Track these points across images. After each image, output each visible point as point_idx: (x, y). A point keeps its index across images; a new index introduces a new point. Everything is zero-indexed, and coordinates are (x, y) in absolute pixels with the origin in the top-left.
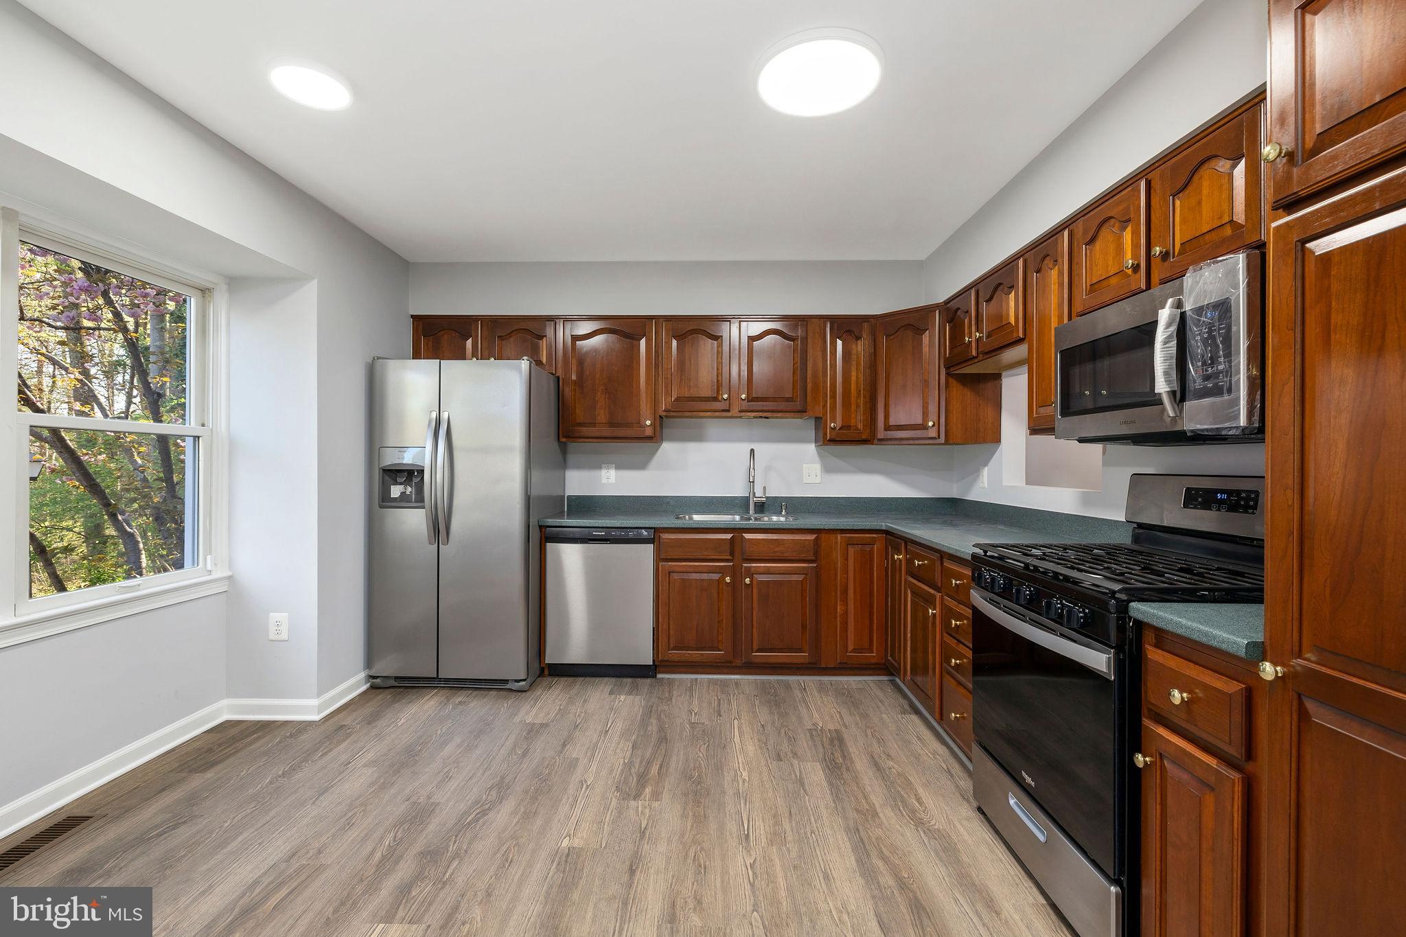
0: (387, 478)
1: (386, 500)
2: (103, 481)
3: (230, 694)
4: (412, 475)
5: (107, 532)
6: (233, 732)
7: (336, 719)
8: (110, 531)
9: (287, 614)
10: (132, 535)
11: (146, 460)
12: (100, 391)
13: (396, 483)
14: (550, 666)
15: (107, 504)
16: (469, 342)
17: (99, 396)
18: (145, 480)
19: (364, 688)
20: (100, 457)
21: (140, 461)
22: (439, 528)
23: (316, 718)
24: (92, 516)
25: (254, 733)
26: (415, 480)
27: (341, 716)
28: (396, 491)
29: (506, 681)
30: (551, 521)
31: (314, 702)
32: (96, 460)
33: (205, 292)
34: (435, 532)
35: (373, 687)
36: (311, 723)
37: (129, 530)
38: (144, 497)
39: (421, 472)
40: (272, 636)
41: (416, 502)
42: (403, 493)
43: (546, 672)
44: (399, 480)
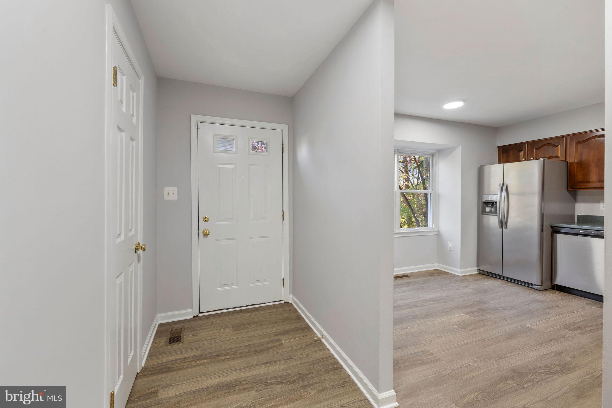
0: (484, 205)
1: (484, 212)
2: (412, 204)
3: (438, 263)
4: (492, 204)
5: (412, 220)
6: (438, 272)
7: (465, 277)
8: (413, 220)
9: (452, 243)
10: (418, 220)
11: (421, 198)
12: (411, 178)
13: (488, 207)
14: (558, 286)
15: (413, 211)
16: (522, 153)
17: (411, 180)
18: (421, 204)
19: (477, 273)
20: (411, 198)
21: (420, 199)
22: (503, 223)
23: (460, 275)
24: (409, 215)
25: (443, 273)
26: (494, 206)
27: (468, 277)
28: (488, 209)
29: (532, 284)
30: (556, 225)
31: (460, 270)
32: (410, 198)
33: (433, 155)
34: (501, 226)
35: (480, 273)
36: (458, 276)
37: (418, 219)
38: (421, 209)
39: (496, 203)
40: (448, 249)
41: (495, 213)
42: (491, 210)
43: (555, 288)
44: (489, 206)
